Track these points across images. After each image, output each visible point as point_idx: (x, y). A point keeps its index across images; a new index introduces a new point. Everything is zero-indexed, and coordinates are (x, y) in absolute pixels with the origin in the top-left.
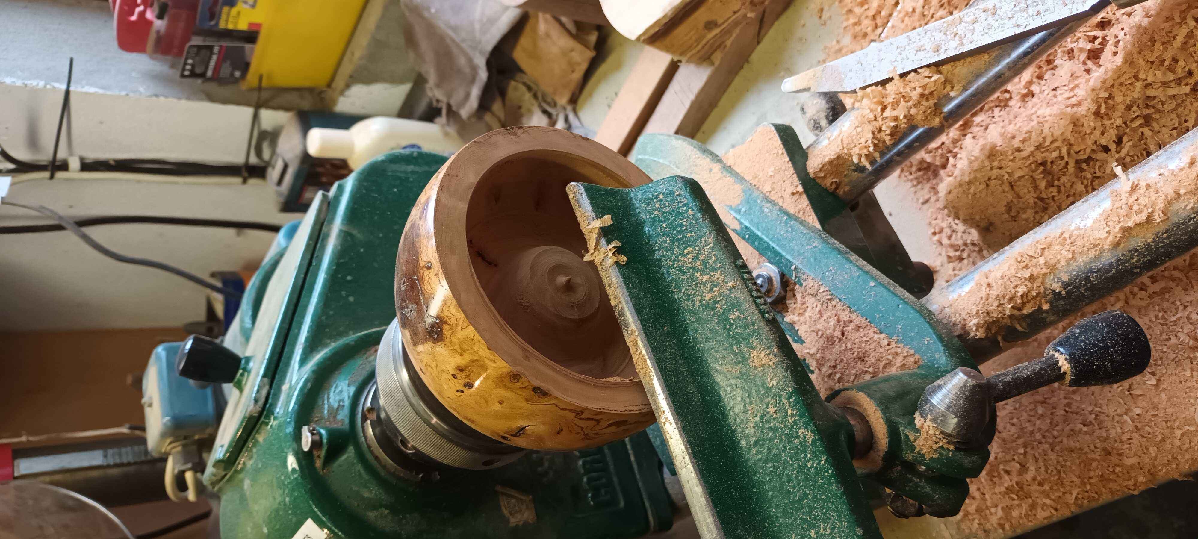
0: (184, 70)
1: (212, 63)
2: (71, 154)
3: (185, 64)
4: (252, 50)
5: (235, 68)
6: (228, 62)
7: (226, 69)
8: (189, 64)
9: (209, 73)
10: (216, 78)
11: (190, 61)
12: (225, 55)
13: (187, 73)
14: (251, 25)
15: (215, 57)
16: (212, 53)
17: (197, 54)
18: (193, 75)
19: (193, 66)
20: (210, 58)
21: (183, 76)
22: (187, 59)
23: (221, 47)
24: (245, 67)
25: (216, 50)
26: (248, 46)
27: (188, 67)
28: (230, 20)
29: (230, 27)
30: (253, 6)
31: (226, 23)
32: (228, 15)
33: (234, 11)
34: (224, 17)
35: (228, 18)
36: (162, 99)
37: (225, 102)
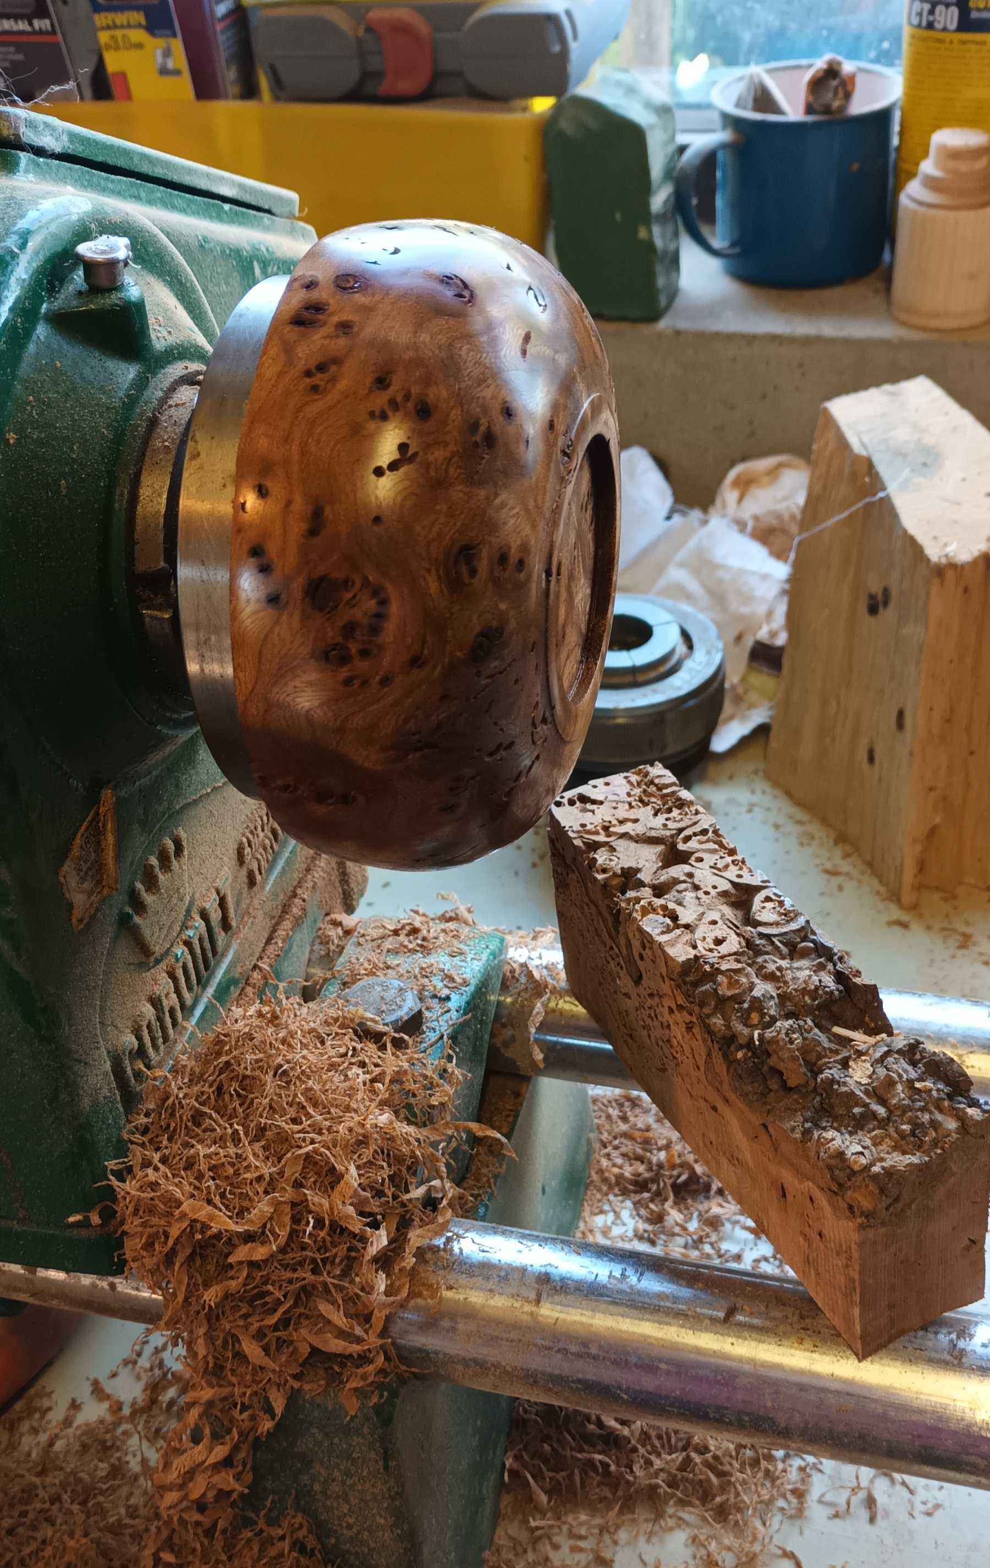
6: (20, 57)
12: (34, 46)
14: (123, 81)
16: (31, 18)
23: (51, 34)
24: (23, 94)
25: (42, 24)
28: (119, 33)
29: (104, 37)
30: (164, 71)
31: (108, 28)
32: (129, 26)
33: (138, 35)
34: (121, 18)
35: (122, 27)
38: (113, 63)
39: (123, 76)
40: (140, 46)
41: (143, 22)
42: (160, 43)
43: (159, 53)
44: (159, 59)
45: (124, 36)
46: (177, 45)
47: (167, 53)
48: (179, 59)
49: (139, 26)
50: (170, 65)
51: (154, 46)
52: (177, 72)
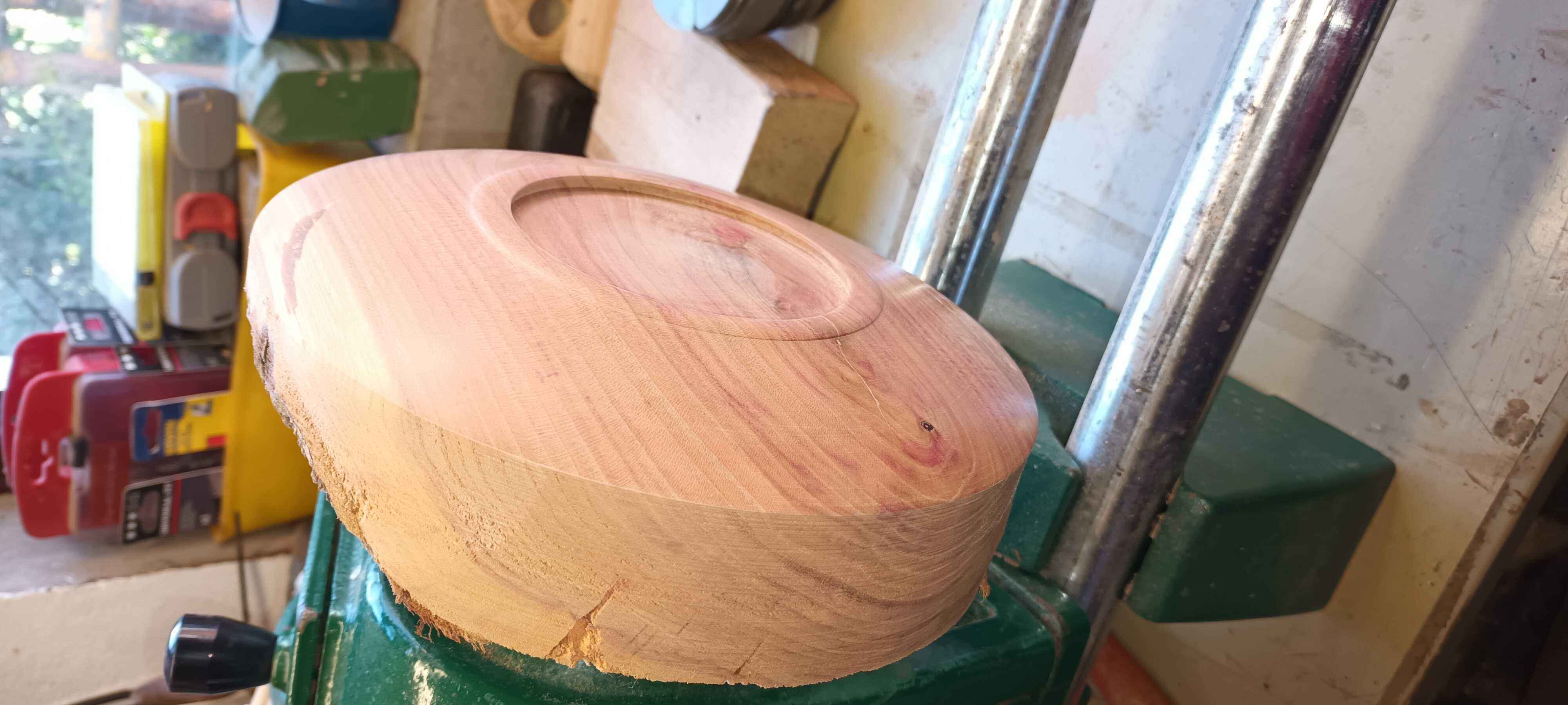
0: (126, 533)
1: (166, 511)
3: (127, 522)
4: (219, 476)
5: (201, 512)
6: (189, 504)
7: (188, 517)
8: (133, 521)
9: (165, 527)
10: (177, 534)
11: (133, 516)
12: (181, 494)
13: (131, 535)
14: (212, 440)
15: (168, 501)
16: (162, 496)
17: (141, 501)
18: (142, 535)
19: (138, 521)
20: (161, 504)
21: (126, 542)
22: (127, 513)
23: (175, 483)
24: (215, 505)
25: (168, 489)
26: (213, 471)
27: (132, 526)
28: (181, 438)
29: (182, 449)
30: (208, 411)
31: (175, 446)
32: (175, 432)
33: (182, 425)
34: (169, 436)
35: (175, 436)
36: (102, 585)
37: (196, 564)
38: (198, 444)
39: (208, 439)
40: (190, 427)
41: (172, 421)
42: (188, 412)
43: (194, 413)
44: (199, 413)
45: (182, 434)
47: (196, 407)
49: (176, 426)
50: (203, 405)
51: (191, 416)
52: (210, 403)
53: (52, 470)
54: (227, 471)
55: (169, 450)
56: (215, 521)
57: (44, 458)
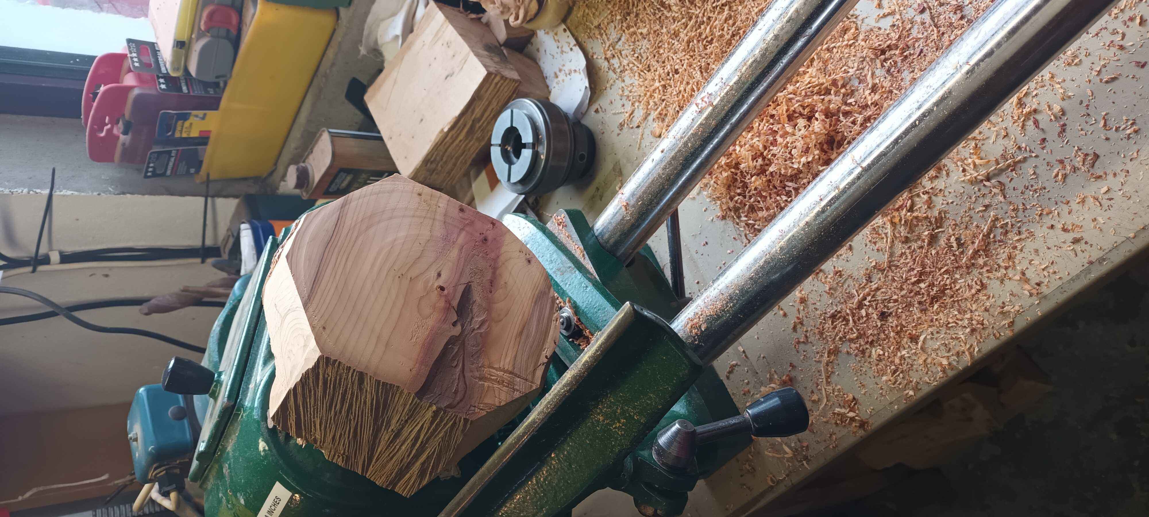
0: (147, 172)
1: (171, 164)
2: (51, 250)
3: (148, 167)
4: (204, 150)
5: (190, 166)
6: (184, 163)
7: (182, 168)
8: (151, 167)
9: (169, 172)
10: (175, 176)
11: (152, 165)
12: (182, 157)
13: (149, 174)
15: (173, 159)
16: (170, 157)
17: (157, 158)
18: (155, 175)
19: (154, 168)
20: (169, 160)
21: (146, 177)
22: (149, 163)
23: (177, 151)
24: (199, 165)
25: (173, 154)
26: (201, 148)
27: (150, 169)
28: (184, 130)
29: (184, 135)
30: (203, 118)
31: (181, 133)
32: (182, 126)
33: (187, 124)
34: (179, 128)
35: (182, 129)
36: (128, 196)
37: (183, 194)
38: (195, 133)
39: (201, 132)
40: (191, 124)
41: (181, 121)
42: (192, 118)
43: (195, 119)
44: (198, 119)
45: (186, 128)
46: (194, 112)
47: (196, 116)
48: (200, 113)
49: (183, 123)
50: (201, 116)
52: (205, 115)
53: (110, 131)
54: (209, 149)
55: (177, 135)
56: (198, 171)
57: (107, 125)
